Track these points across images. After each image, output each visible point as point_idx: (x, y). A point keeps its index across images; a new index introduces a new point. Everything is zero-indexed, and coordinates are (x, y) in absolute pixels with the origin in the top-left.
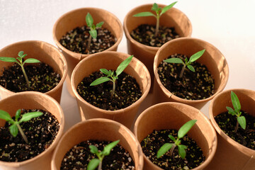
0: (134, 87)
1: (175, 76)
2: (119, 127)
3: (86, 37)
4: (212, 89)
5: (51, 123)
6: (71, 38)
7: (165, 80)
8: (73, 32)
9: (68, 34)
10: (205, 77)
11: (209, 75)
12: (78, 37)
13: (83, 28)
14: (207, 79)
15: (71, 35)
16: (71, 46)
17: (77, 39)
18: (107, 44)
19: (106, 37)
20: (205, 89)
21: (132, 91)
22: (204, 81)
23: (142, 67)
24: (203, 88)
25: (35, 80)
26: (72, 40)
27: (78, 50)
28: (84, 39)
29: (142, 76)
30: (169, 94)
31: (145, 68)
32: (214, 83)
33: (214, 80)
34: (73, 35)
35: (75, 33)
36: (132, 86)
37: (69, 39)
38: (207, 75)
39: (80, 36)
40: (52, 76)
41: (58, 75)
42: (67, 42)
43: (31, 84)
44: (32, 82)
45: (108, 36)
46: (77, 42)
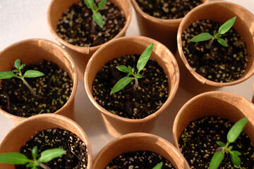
0: (157, 73)
1: (202, 50)
2: (156, 140)
3: (86, 15)
4: (244, 55)
5: (73, 144)
6: (68, 19)
7: (190, 55)
8: (70, 12)
9: (64, 15)
10: (234, 41)
11: (239, 38)
12: (78, 18)
13: (80, 4)
14: (237, 44)
15: (69, 16)
16: (72, 32)
17: (77, 21)
18: (113, 20)
19: (110, 11)
20: (238, 56)
21: (155, 77)
22: (234, 46)
23: (164, 50)
24: (235, 56)
25: (40, 85)
26: (71, 23)
27: (81, 34)
28: (85, 18)
29: (165, 60)
30: (203, 80)
31: (167, 51)
32: (246, 47)
33: (245, 43)
34: (71, 16)
35: (73, 13)
36: (154, 71)
37: (67, 22)
38: (236, 39)
39: (79, 15)
40: (58, 75)
41: (65, 74)
42: (66, 26)
43: (37, 91)
44: (38, 89)
45: (112, 9)
46: (77, 24)
